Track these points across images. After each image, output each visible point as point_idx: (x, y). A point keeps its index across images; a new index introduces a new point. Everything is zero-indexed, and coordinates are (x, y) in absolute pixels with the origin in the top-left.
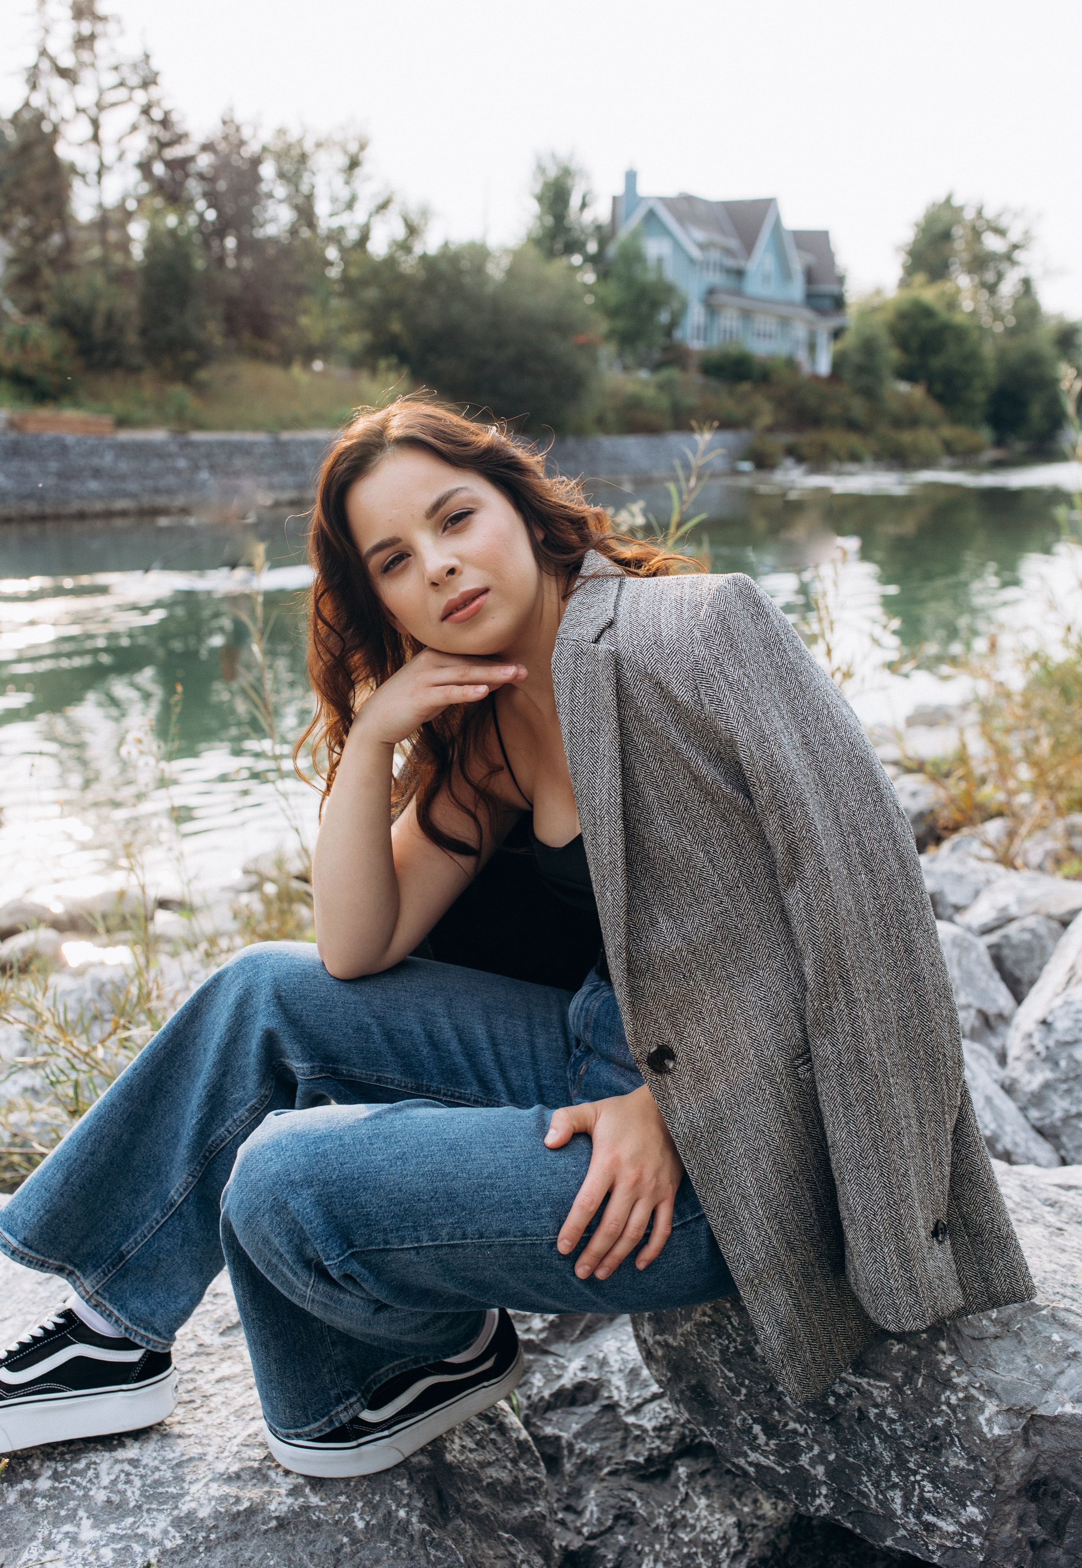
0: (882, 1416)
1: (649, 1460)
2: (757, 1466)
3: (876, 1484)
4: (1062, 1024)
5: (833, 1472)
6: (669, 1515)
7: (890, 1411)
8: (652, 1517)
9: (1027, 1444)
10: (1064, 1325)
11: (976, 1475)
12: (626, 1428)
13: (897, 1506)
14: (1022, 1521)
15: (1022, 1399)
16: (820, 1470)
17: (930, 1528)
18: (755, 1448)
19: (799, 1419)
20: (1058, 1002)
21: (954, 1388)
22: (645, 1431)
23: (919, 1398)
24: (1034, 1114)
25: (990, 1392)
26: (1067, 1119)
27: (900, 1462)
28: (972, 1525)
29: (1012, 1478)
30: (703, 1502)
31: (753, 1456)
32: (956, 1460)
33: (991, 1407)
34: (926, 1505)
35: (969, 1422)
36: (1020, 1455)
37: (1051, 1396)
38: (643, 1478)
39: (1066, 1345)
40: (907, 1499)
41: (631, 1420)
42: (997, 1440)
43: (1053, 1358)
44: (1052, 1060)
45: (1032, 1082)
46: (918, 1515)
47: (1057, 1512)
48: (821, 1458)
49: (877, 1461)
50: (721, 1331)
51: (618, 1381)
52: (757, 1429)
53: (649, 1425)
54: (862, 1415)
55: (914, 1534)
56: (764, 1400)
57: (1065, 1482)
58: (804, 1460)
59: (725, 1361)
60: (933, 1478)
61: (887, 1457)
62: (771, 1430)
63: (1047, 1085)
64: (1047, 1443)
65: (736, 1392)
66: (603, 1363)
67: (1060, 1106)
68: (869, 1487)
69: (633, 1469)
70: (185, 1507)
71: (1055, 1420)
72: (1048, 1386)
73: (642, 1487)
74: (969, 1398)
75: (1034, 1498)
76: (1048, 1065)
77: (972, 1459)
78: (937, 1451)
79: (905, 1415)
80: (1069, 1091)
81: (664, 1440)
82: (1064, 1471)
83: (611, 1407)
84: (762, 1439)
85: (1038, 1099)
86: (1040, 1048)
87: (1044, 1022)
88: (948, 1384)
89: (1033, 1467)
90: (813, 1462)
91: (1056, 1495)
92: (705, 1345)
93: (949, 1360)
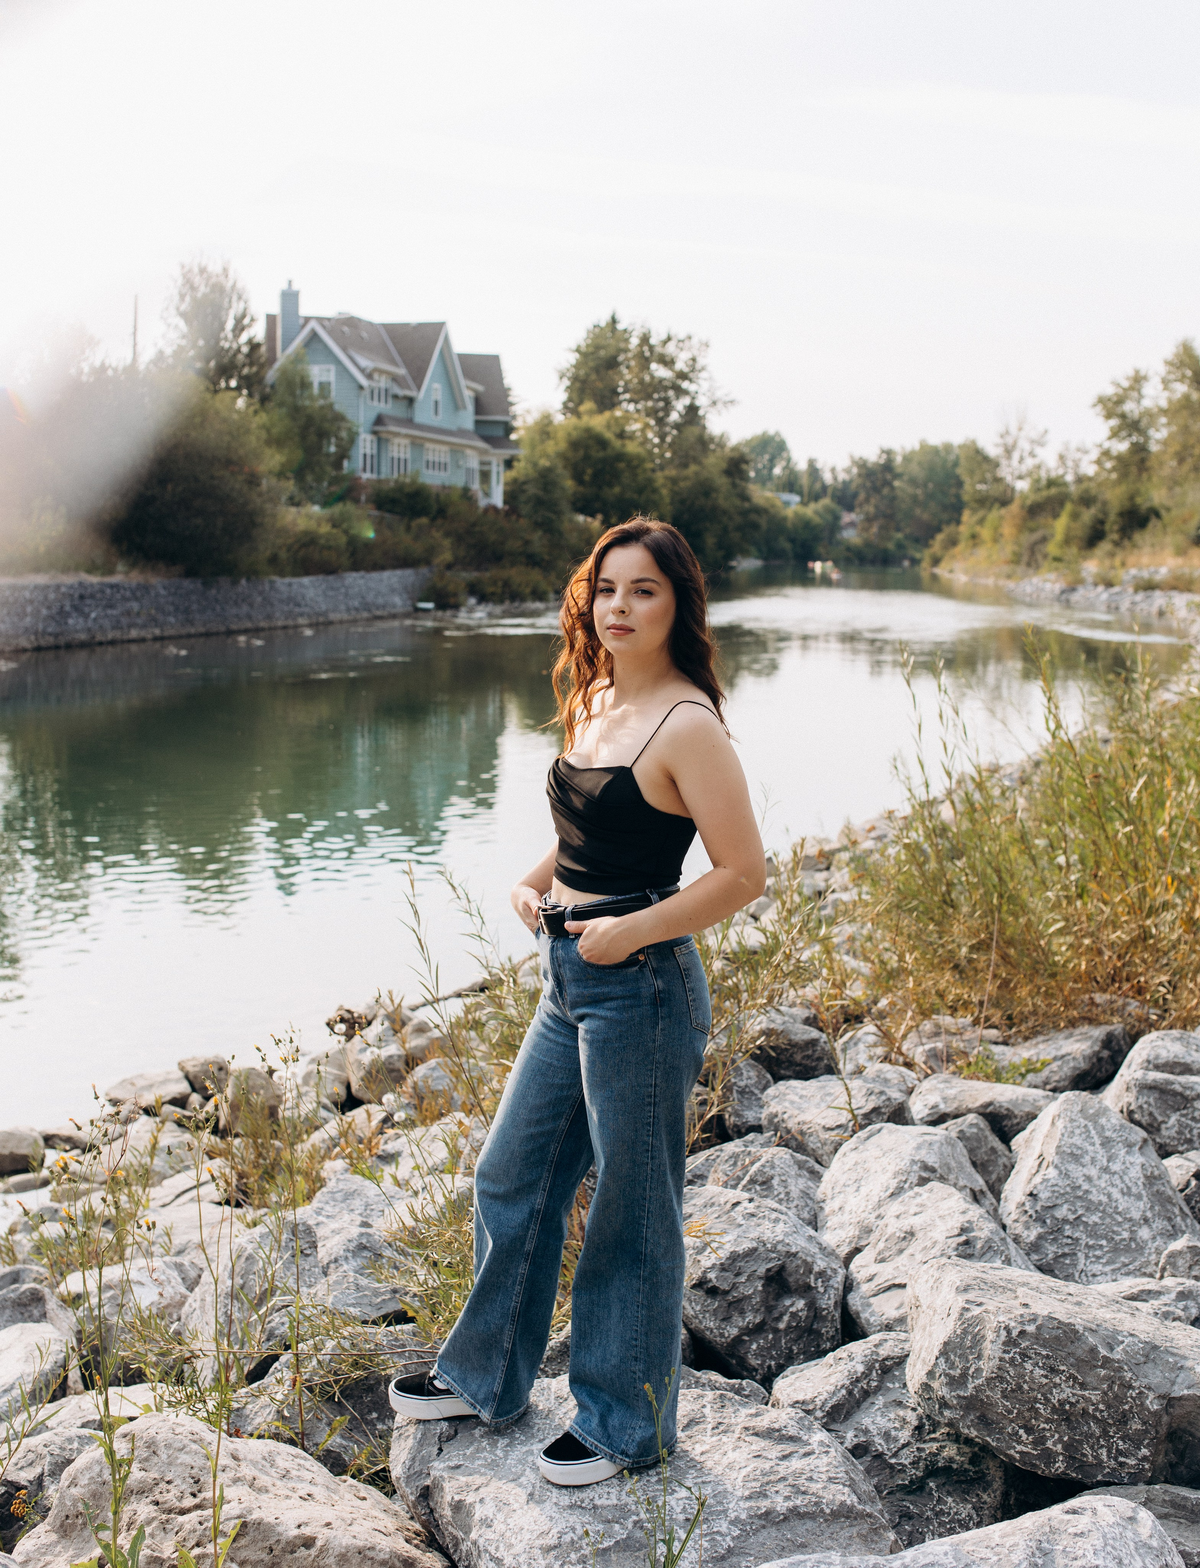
0: (1097, 1409)
1: (911, 1482)
2: (1021, 1453)
3: (1092, 1448)
4: (1044, 1195)
5: (1067, 1447)
6: (932, 1510)
7: (1101, 1407)
8: (923, 1513)
9: (1167, 1413)
10: (1173, 1354)
11: (1146, 1431)
12: (892, 1467)
13: (1104, 1457)
14: (1166, 1454)
15: (1162, 1391)
16: (1059, 1447)
17: (1122, 1464)
18: (1019, 1443)
19: (1048, 1421)
20: (1038, 1179)
21: (1133, 1388)
22: (904, 1466)
23: (1116, 1397)
24: (1035, 1257)
25: (1149, 1389)
26: (1057, 1258)
27: (1105, 1434)
28: (1145, 1458)
29: (1163, 1430)
30: (950, 1500)
31: (1019, 1448)
32: (1136, 1425)
33: (1151, 1396)
34: (1120, 1453)
35: (1142, 1404)
36: (1165, 1419)
37: (1176, 1388)
38: (910, 1493)
39: (1176, 1363)
40: (1109, 1452)
41: (893, 1461)
42: (1156, 1411)
43: (1172, 1370)
44: (1040, 1220)
45: (1031, 1235)
46: (1116, 1459)
47: (1181, 1447)
48: (1060, 1440)
49: (1092, 1435)
50: (1001, 1379)
51: (878, 1440)
52: (1021, 1432)
53: (906, 1462)
54: (1085, 1411)
55: (1114, 1470)
56: (1027, 1414)
57: (1185, 1431)
58: (1049, 1444)
59: (1004, 1397)
60: (1122, 1438)
61: (1098, 1432)
62: (1029, 1430)
63: (1040, 1237)
64: (1177, 1411)
65: (1010, 1412)
66: (866, 1432)
67: (1051, 1250)
68: (1087, 1450)
69: (902, 1488)
70: (733, 1515)
71: (1181, 1398)
72: (1173, 1383)
73: (911, 1498)
74: (1141, 1393)
75: (1171, 1441)
76: (1038, 1224)
77: (1144, 1423)
78: (1126, 1423)
79: (1109, 1407)
80: (1054, 1240)
81: (917, 1469)
82: (1184, 1425)
83: (879, 1456)
84: (1024, 1436)
85: (1035, 1247)
86: (1031, 1212)
87: (1031, 1194)
88: (1130, 1387)
89: (1170, 1425)
90: (1055, 1444)
91: (1180, 1438)
92: (992, 1389)
93: (1130, 1375)
